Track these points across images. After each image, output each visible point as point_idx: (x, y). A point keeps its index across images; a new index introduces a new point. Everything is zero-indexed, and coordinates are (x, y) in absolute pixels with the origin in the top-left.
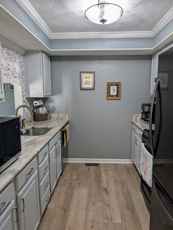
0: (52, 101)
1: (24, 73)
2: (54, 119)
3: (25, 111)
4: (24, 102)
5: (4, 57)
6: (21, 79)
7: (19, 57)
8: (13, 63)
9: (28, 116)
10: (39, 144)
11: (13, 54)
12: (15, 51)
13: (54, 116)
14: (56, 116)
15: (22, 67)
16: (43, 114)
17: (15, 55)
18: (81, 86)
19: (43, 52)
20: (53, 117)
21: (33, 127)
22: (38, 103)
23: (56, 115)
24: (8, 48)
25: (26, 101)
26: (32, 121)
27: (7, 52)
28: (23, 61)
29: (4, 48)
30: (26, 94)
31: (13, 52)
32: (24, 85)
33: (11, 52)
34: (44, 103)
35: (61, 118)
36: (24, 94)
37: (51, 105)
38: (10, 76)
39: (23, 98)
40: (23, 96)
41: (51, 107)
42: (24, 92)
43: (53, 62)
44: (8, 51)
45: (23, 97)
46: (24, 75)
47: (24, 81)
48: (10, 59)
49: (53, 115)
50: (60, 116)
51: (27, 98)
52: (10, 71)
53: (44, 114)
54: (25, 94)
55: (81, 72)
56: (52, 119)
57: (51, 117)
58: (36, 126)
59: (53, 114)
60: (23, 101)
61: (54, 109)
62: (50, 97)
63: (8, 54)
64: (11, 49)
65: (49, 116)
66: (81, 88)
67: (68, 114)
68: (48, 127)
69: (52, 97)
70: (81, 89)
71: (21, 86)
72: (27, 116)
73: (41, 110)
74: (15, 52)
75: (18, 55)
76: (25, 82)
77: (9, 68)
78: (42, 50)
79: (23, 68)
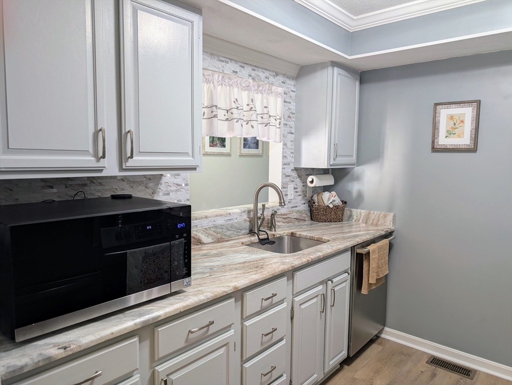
0: (358, 178)
1: (294, 116)
2: (359, 221)
3: (288, 196)
4: (288, 176)
5: (244, 85)
6: (283, 128)
7: (283, 82)
8: (265, 95)
9: (297, 207)
10: (255, 272)
11: (267, 78)
12: (273, 71)
13: (358, 213)
14: (363, 215)
15: (290, 103)
16: (329, 207)
17: (271, 79)
18: (433, 142)
19: (335, 64)
20: (355, 217)
21: (292, 233)
22: (317, 181)
23: (363, 212)
24: (255, 67)
25: (294, 174)
26: (305, 221)
27: (250, 76)
28: (295, 90)
29: (243, 67)
30: (293, 160)
31: (267, 73)
32: (291, 141)
33: (261, 74)
34: (336, 181)
35: (375, 222)
36: (286, 161)
37: (355, 188)
38: (254, 123)
39: (283, 169)
40: (284, 164)
41: (355, 193)
42: (288, 157)
43: (366, 86)
44: (253, 74)
45: (285, 166)
46: (293, 119)
47: (292, 133)
48: (258, 88)
49: (355, 212)
50: (372, 217)
51: (296, 169)
52: (254, 112)
53: (331, 206)
54: (290, 159)
55: (436, 105)
56: (354, 220)
57: (350, 216)
58: (299, 232)
59: (357, 209)
60: (285, 174)
61: (360, 196)
62: (353, 168)
63: (253, 79)
64: (262, 68)
65: (347, 212)
66: (433, 148)
67: (392, 214)
68: (322, 239)
69: (358, 170)
70: (435, 150)
71: (282, 143)
72: (292, 207)
73: (327, 198)
74: (271, 73)
75: (280, 79)
76: (293, 135)
77: (252, 106)
78: (332, 62)
79: (293, 106)
